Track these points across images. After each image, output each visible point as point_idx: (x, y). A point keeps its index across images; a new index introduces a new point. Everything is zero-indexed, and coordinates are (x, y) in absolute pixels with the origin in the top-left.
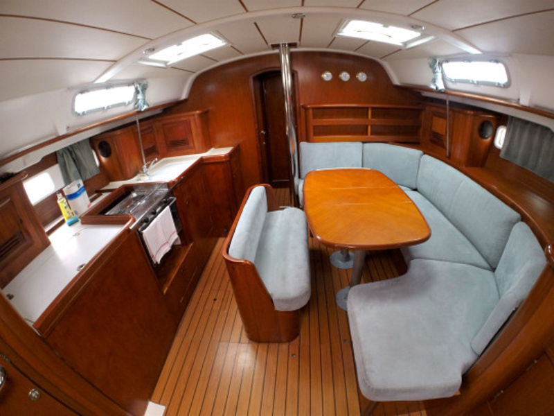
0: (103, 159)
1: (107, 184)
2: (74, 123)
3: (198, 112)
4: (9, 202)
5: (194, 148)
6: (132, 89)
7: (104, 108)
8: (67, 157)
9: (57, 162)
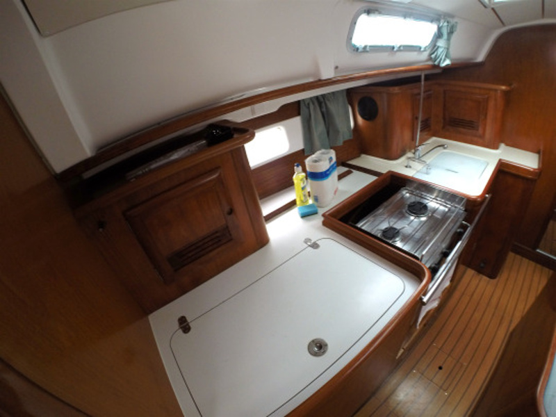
0: (360, 119)
1: (358, 156)
2: (349, 62)
3: (504, 88)
4: (217, 178)
5: (482, 136)
6: (432, 28)
7: (393, 48)
8: (315, 109)
9: (299, 114)
